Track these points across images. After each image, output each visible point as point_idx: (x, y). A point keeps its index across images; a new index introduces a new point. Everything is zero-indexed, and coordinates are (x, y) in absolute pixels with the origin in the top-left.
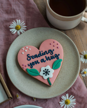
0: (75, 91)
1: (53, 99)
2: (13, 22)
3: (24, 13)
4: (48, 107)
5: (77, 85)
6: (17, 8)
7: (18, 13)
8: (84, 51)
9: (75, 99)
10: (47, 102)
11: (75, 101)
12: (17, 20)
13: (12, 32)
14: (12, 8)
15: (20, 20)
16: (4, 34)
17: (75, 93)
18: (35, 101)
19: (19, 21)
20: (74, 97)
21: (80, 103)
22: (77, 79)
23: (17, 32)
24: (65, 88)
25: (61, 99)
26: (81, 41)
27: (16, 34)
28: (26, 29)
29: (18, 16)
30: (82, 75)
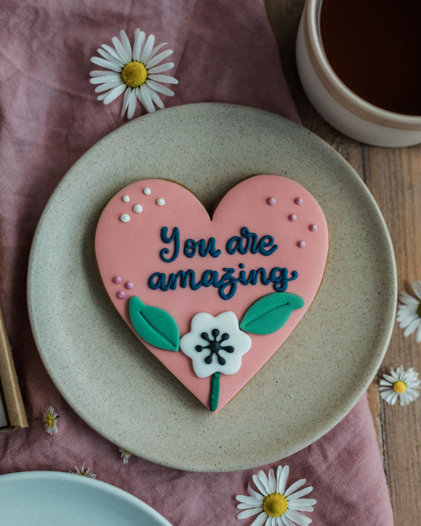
0: (324, 467)
4: (179, 504)
5: (343, 440)
9: (314, 502)
10: (182, 482)
11: (312, 510)
12: (140, 35)
13: (98, 90)
15: (152, 38)
16: (57, 86)
17: (324, 477)
18: (125, 461)
19: (146, 42)
20: (310, 489)
25: (247, 483)
27: (115, 109)
28: (171, 94)
29: (149, 12)
30: (383, 395)
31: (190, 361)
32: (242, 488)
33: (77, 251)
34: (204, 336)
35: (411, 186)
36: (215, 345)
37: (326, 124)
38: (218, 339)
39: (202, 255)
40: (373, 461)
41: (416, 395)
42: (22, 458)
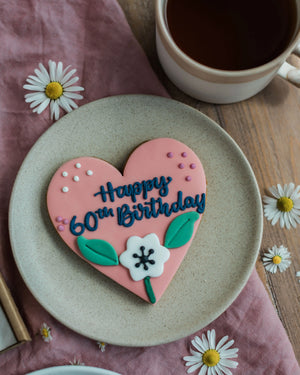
0: (238, 325)
1: (162, 349)
2: (36, 71)
3: (78, 36)
4: (146, 372)
5: (247, 302)
6: (54, 18)
7: (57, 35)
8: (279, 186)
9: (237, 350)
10: (144, 356)
11: (237, 356)
12: (52, 64)
14: (36, 16)
15: (60, 64)
16: (5, 110)
17: (239, 331)
18: (103, 350)
19: (57, 67)
20: (232, 341)
21: (254, 364)
22: (249, 282)
23: (49, 108)
25: (189, 347)
26: (269, 147)
27: (46, 115)
28: (81, 97)
29: (55, 49)
30: (267, 268)
35: (254, 125)
37: (188, 96)
40: (271, 313)
41: (290, 263)
42: (32, 363)
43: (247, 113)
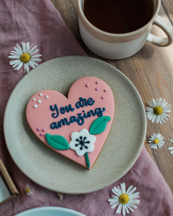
0: (138, 178)
1: (96, 195)
2: (15, 48)
3: (37, 29)
5: (142, 165)
6: (23, 20)
7: (25, 29)
8: (154, 100)
9: (138, 193)
10: (85, 201)
11: (138, 197)
12: (24, 44)
13: (13, 67)
14: (14, 20)
15: (28, 44)
17: (139, 182)
18: (61, 198)
19: (26, 45)
20: (135, 188)
21: (149, 200)
22: (141, 153)
23: (23, 67)
24: (117, 172)
25: (111, 194)
26: (147, 81)
27: (22, 71)
28: (40, 60)
29: (25, 36)
30: (152, 147)
31: (74, 151)
32: (109, 197)
33: (22, 125)
34: (77, 140)
35: (137, 70)
36: (82, 142)
38: (83, 139)
39: (68, 112)
40: (155, 170)
41: (164, 142)
43: (132, 64)
